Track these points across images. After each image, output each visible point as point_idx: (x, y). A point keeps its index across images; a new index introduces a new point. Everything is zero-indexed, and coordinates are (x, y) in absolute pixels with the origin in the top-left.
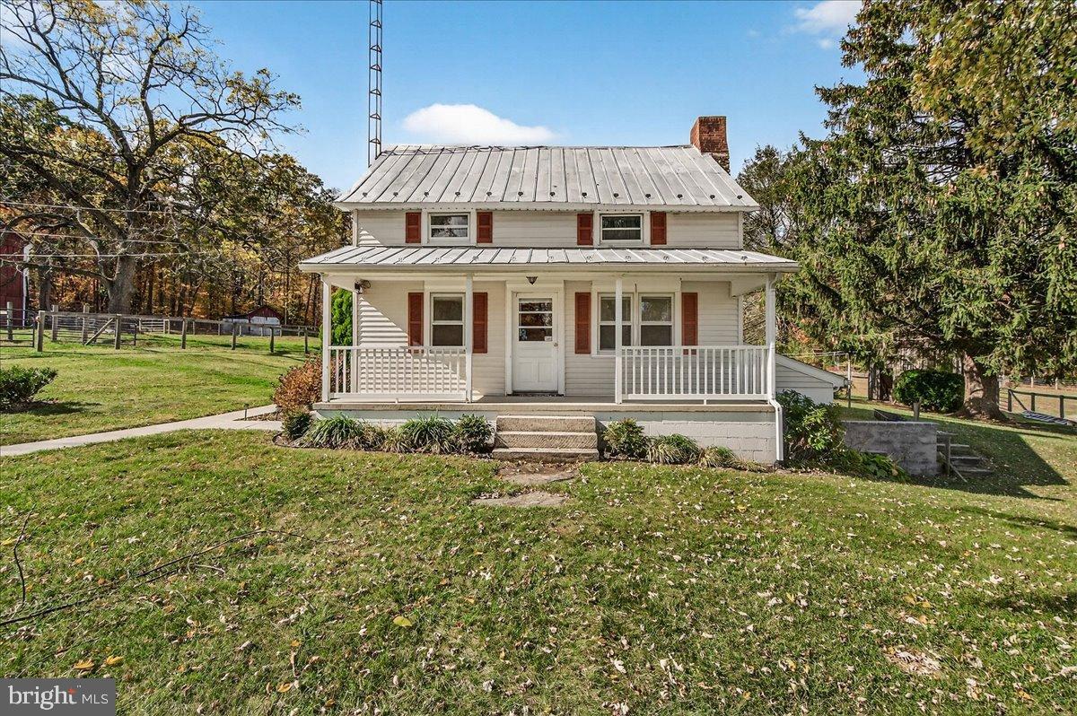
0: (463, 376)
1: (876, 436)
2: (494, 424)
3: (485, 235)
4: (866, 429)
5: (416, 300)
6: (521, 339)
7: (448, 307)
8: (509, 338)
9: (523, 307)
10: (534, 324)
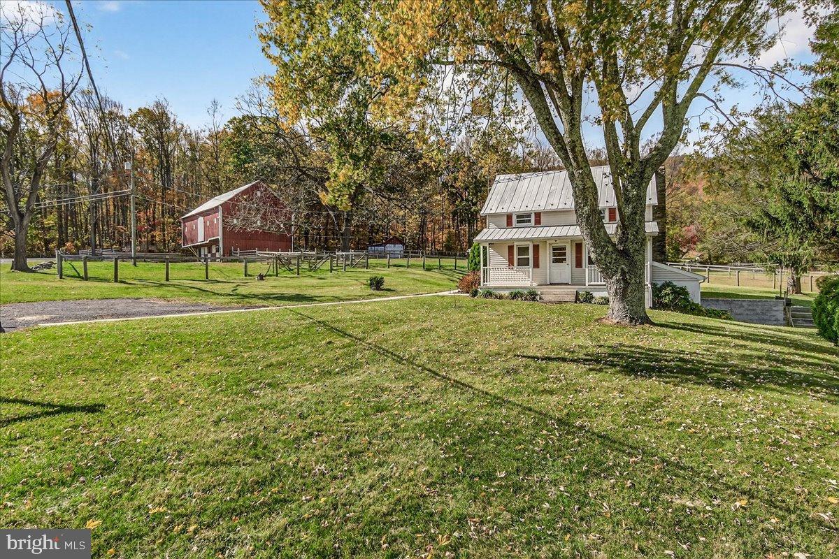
0: (529, 277)
1: (746, 307)
2: (539, 293)
3: (538, 222)
4: (740, 303)
5: (511, 248)
6: (553, 262)
7: (523, 250)
8: (548, 262)
9: (554, 249)
10: (559, 256)
